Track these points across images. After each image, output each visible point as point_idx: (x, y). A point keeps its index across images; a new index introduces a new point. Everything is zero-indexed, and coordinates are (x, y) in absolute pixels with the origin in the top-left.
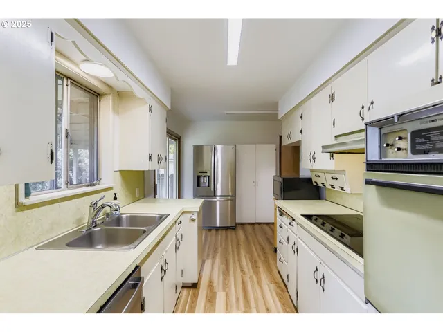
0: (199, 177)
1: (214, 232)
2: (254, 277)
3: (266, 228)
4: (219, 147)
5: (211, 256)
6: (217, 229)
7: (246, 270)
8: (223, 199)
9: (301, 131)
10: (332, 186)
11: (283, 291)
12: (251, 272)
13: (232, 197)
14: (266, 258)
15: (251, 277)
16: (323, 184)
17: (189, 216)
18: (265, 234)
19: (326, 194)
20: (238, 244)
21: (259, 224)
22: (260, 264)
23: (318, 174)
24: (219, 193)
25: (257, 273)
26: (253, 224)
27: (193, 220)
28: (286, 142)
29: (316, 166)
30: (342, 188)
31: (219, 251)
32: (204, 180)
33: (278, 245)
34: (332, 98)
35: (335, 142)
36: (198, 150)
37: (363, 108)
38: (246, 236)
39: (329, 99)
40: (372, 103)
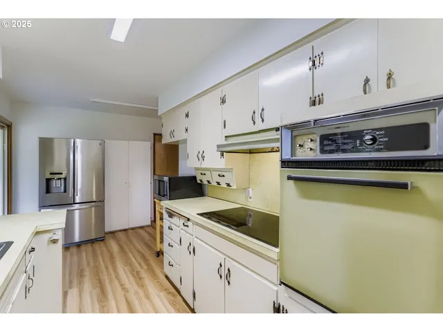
0: (48, 181)
1: (74, 250)
2: (140, 291)
3: (141, 231)
4: (78, 142)
6: (79, 245)
7: (128, 286)
8: (84, 206)
9: (187, 130)
10: (218, 183)
11: (174, 296)
12: (135, 287)
13: (99, 203)
14: (148, 265)
15: (136, 293)
16: (209, 182)
17: (47, 237)
18: (142, 239)
19: (207, 190)
20: (112, 257)
21: (133, 229)
22: (144, 274)
23: (203, 172)
24: (77, 201)
25: (142, 286)
26: (125, 230)
27: (54, 241)
28: (166, 140)
29: (205, 165)
30: (228, 185)
31: (87, 273)
32: (57, 185)
33: (165, 248)
34: (223, 101)
35: (226, 143)
36: (46, 146)
37: (254, 113)
38: (121, 247)
39: (220, 101)
40: (263, 110)
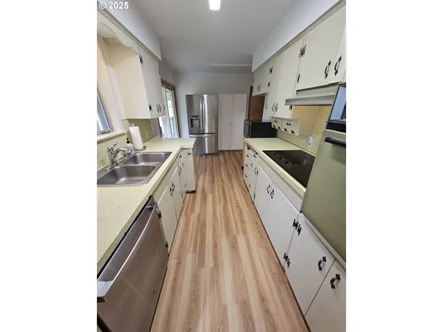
0: (192, 120)
1: (204, 157)
2: (230, 185)
3: (237, 153)
4: (205, 96)
5: (203, 172)
6: (206, 155)
7: (224, 181)
8: (209, 135)
9: (269, 84)
10: (286, 130)
11: (246, 192)
12: (228, 182)
13: (215, 135)
14: (236, 172)
15: (228, 185)
16: (279, 128)
17: (186, 151)
18: (236, 157)
19: (279, 133)
20: (220, 165)
21: (233, 151)
22: (233, 177)
23: (277, 120)
24: (207, 132)
25: (231, 182)
26: (229, 151)
27: (190, 154)
28: (255, 93)
29: (278, 114)
30: (293, 132)
31: (208, 169)
32: (196, 122)
33: (245, 167)
34: (302, 53)
35: (296, 97)
36: (190, 99)
37: (329, 64)
38: (225, 159)
39: (299, 53)
40: (340, 59)
